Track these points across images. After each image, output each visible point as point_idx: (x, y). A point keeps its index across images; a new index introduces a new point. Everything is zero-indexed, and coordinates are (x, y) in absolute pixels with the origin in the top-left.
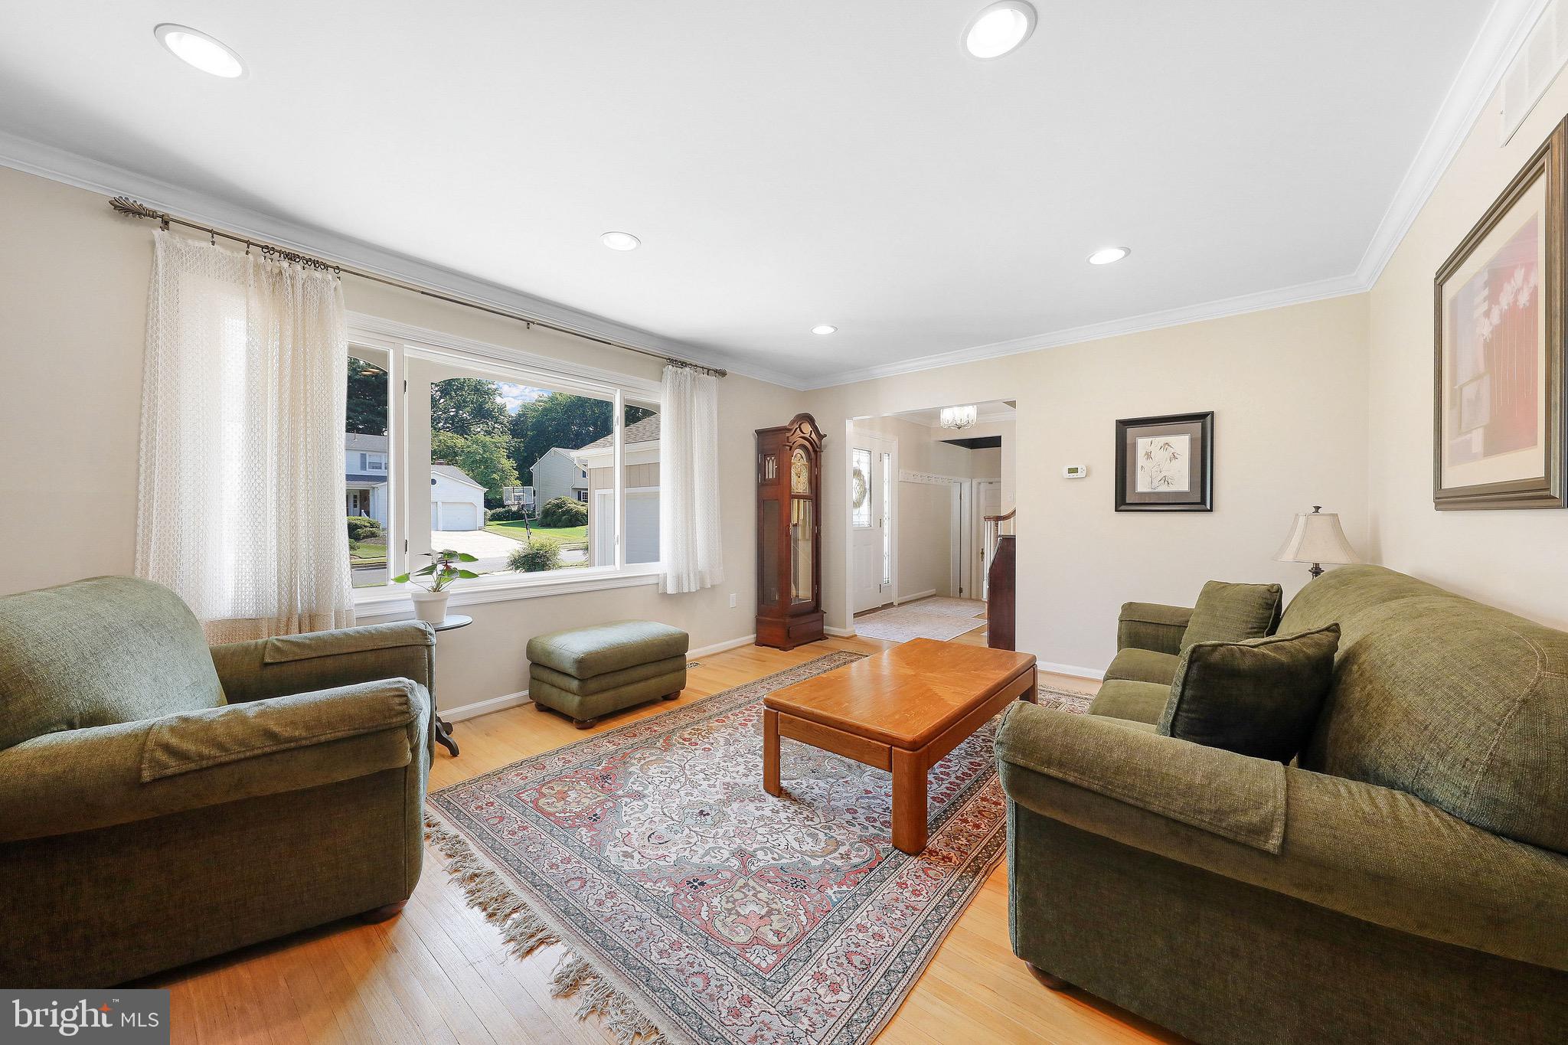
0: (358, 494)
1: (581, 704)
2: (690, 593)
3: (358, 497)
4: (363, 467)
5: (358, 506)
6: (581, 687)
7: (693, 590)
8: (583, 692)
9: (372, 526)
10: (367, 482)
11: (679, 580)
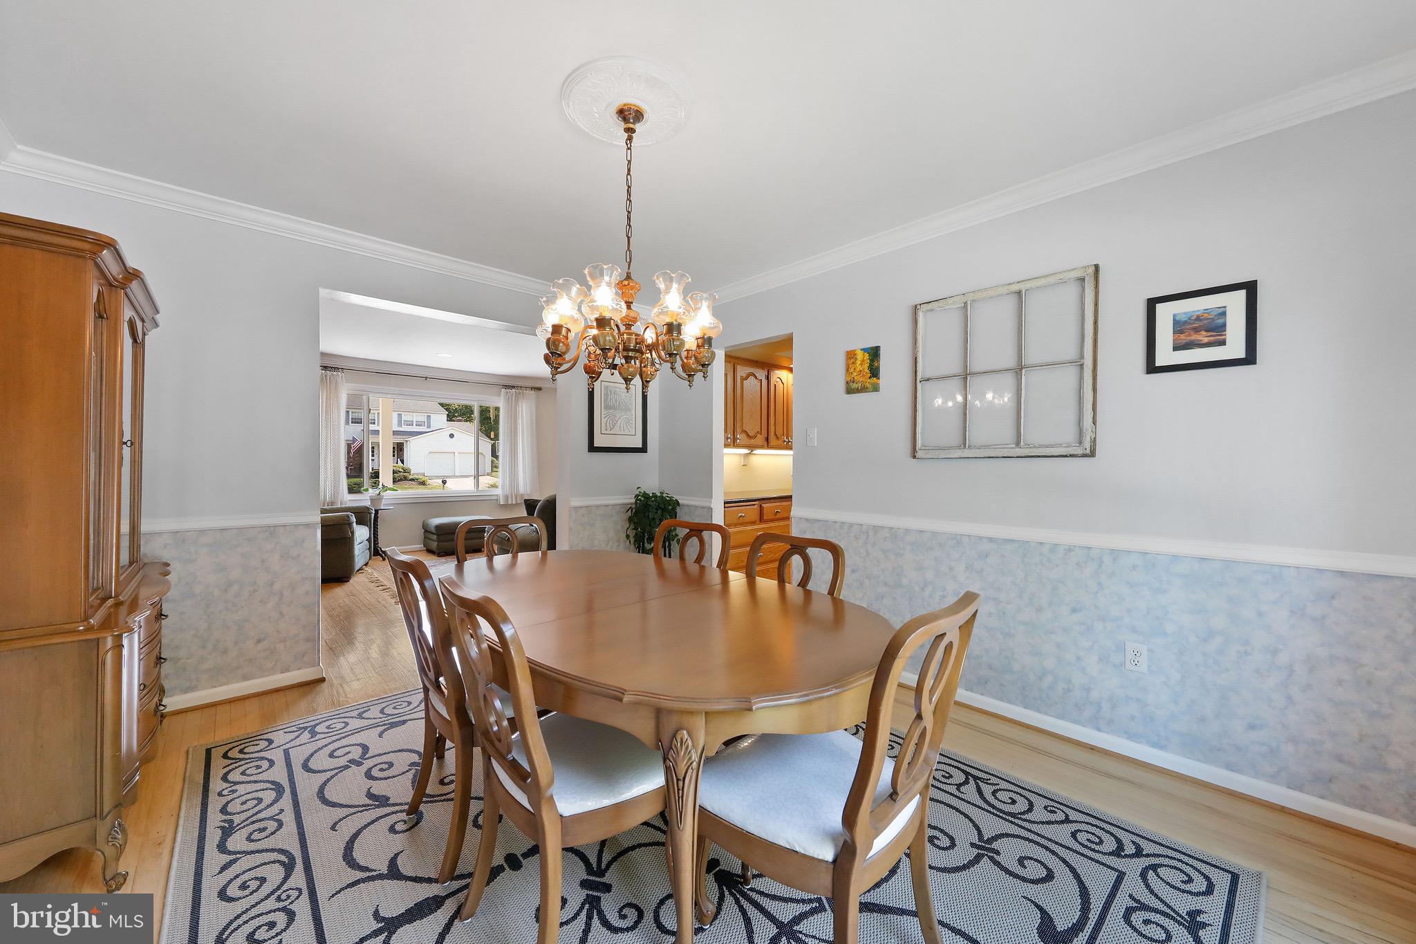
0: (396, 446)
1: (438, 545)
2: (512, 504)
3: (396, 448)
4: (400, 424)
5: (396, 456)
6: (437, 538)
7: (519, 502)
8: (439, 541)
9: (405, 471)
10: (401, 437)
11: (507, 498)
